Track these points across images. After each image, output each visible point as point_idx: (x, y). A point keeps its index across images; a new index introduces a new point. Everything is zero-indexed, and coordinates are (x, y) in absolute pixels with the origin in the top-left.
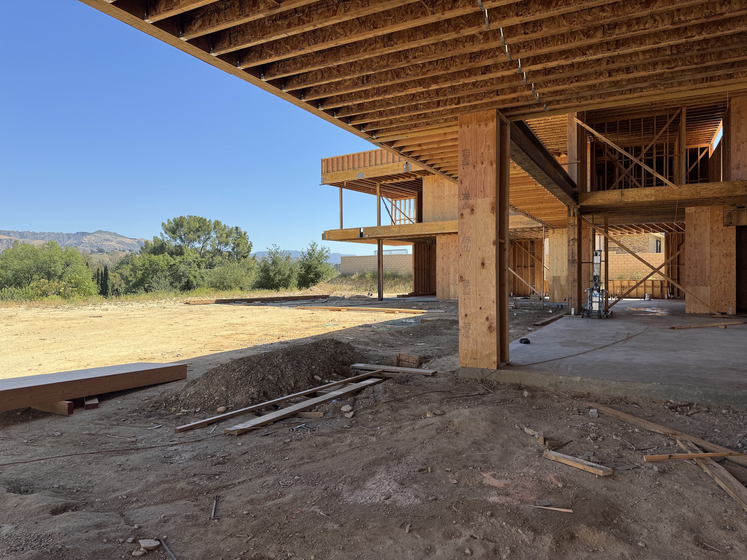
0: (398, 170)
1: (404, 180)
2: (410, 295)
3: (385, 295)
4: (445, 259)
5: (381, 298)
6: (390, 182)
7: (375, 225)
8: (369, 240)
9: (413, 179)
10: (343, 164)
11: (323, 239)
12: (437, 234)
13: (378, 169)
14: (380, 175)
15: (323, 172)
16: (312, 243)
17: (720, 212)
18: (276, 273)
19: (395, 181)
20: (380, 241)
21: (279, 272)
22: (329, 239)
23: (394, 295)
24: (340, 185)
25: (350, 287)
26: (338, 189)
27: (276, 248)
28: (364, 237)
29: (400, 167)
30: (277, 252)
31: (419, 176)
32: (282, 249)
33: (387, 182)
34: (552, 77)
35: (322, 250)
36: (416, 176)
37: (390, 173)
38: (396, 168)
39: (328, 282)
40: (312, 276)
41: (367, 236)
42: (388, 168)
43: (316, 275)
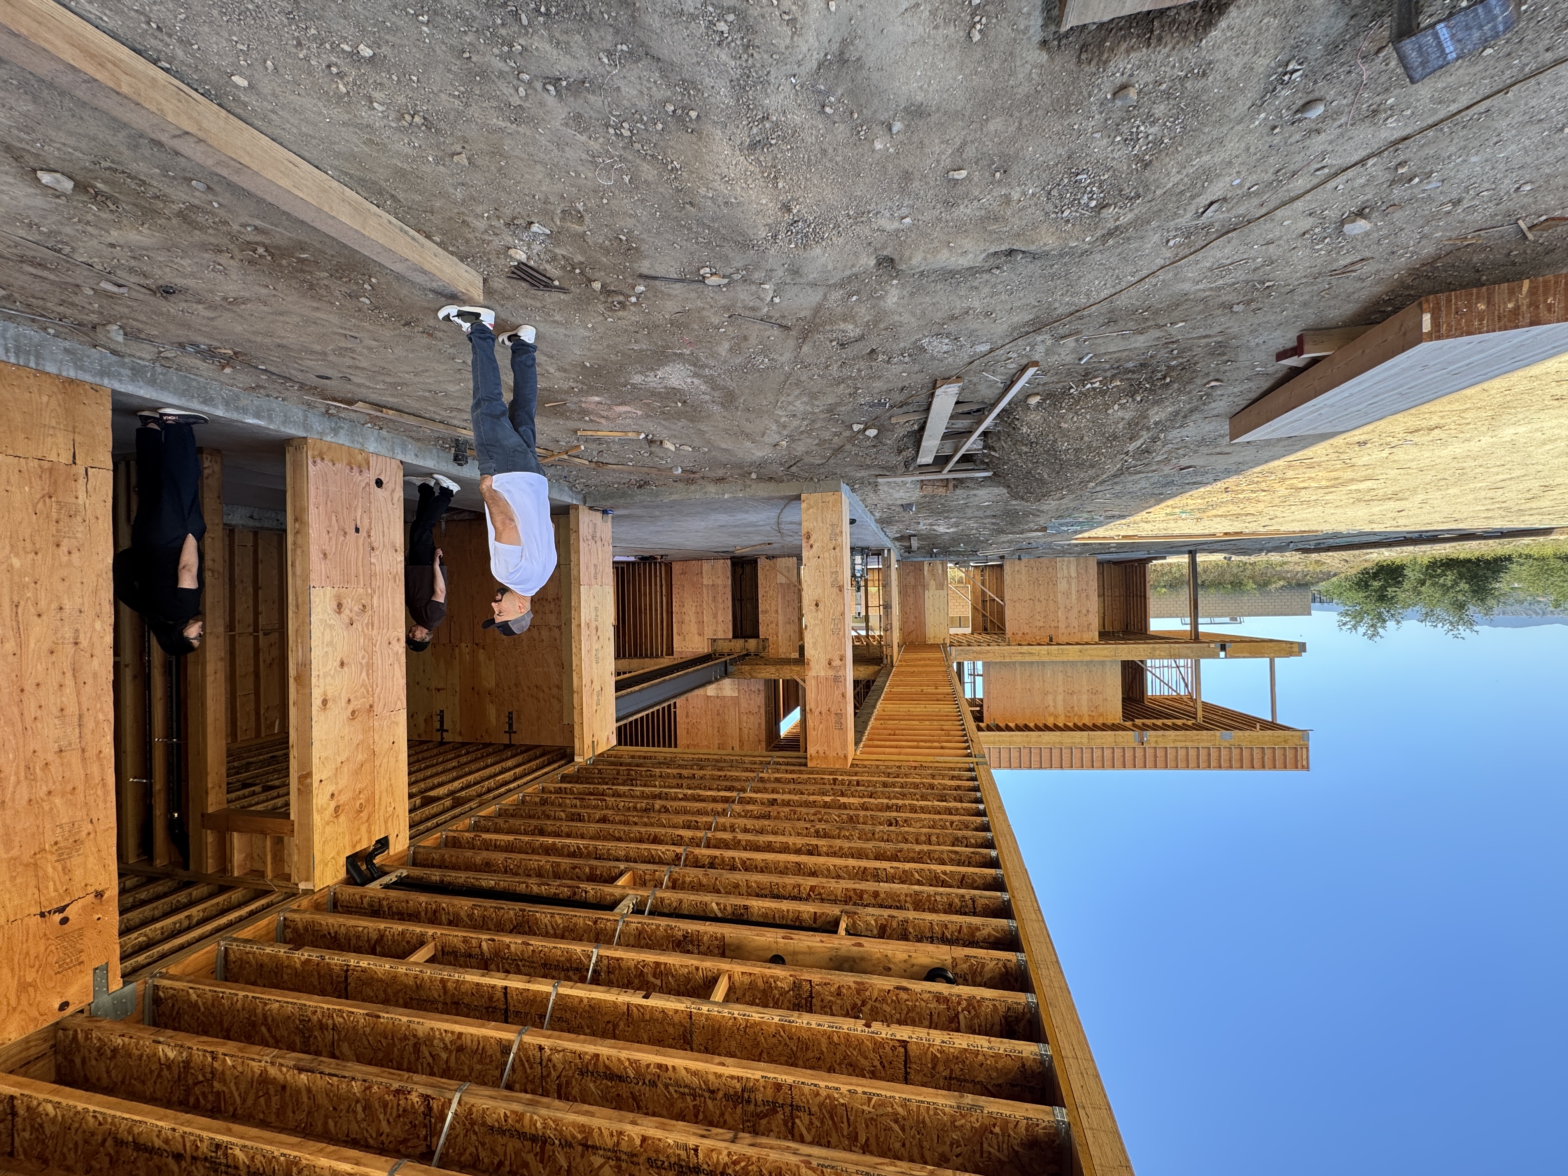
0: (1157, 736)
1: (1155, 721)
2: (1151, 559)
3: (1185, 559)
4: (1084, 611)
5: (1192, 554)
6: (1179, 722)
7: (1203, 662)
8: (1212, 638)
9: (1138, 722)
10: (1263, 758)
11: (1304, 644)
12: (1096, 644)
13: (1192, 741)
14: (1188, 732)
15: (1304, 750)
16: (1377, 639)
17: (771, 652)
18: (1452, 587)
19: (1169, 722)
20: (1195, 637)
21: (1446, 589)
22: (1291, 643)
23: (1172, 560)
24: (1271, 726)
25: (1286, 567)
26: (1279, 721)
27: (1455, 632)
28: (1219, 645)
29: (1153, 740)
30: (1451, 623)
31: (1128, 724)
32: (1441, 629)
33: (1184, 721)
34: (728, 784)
35: (1355, 627)
36: (1134, 725)
37: (1172, 733)
38: (1160, 739)
39: (1335, 575)
40: (1376, 584)
41: (1212, 645)
42: (1175, 741)
43: (1367, 586)
